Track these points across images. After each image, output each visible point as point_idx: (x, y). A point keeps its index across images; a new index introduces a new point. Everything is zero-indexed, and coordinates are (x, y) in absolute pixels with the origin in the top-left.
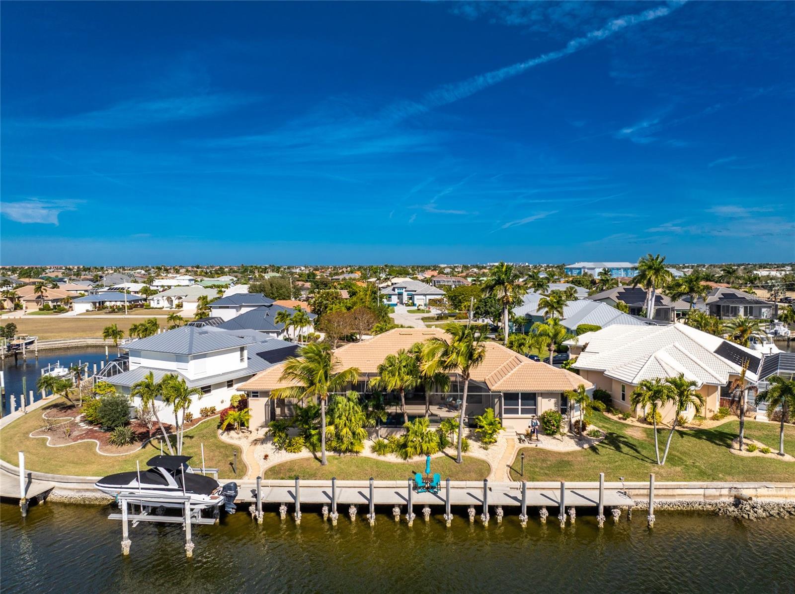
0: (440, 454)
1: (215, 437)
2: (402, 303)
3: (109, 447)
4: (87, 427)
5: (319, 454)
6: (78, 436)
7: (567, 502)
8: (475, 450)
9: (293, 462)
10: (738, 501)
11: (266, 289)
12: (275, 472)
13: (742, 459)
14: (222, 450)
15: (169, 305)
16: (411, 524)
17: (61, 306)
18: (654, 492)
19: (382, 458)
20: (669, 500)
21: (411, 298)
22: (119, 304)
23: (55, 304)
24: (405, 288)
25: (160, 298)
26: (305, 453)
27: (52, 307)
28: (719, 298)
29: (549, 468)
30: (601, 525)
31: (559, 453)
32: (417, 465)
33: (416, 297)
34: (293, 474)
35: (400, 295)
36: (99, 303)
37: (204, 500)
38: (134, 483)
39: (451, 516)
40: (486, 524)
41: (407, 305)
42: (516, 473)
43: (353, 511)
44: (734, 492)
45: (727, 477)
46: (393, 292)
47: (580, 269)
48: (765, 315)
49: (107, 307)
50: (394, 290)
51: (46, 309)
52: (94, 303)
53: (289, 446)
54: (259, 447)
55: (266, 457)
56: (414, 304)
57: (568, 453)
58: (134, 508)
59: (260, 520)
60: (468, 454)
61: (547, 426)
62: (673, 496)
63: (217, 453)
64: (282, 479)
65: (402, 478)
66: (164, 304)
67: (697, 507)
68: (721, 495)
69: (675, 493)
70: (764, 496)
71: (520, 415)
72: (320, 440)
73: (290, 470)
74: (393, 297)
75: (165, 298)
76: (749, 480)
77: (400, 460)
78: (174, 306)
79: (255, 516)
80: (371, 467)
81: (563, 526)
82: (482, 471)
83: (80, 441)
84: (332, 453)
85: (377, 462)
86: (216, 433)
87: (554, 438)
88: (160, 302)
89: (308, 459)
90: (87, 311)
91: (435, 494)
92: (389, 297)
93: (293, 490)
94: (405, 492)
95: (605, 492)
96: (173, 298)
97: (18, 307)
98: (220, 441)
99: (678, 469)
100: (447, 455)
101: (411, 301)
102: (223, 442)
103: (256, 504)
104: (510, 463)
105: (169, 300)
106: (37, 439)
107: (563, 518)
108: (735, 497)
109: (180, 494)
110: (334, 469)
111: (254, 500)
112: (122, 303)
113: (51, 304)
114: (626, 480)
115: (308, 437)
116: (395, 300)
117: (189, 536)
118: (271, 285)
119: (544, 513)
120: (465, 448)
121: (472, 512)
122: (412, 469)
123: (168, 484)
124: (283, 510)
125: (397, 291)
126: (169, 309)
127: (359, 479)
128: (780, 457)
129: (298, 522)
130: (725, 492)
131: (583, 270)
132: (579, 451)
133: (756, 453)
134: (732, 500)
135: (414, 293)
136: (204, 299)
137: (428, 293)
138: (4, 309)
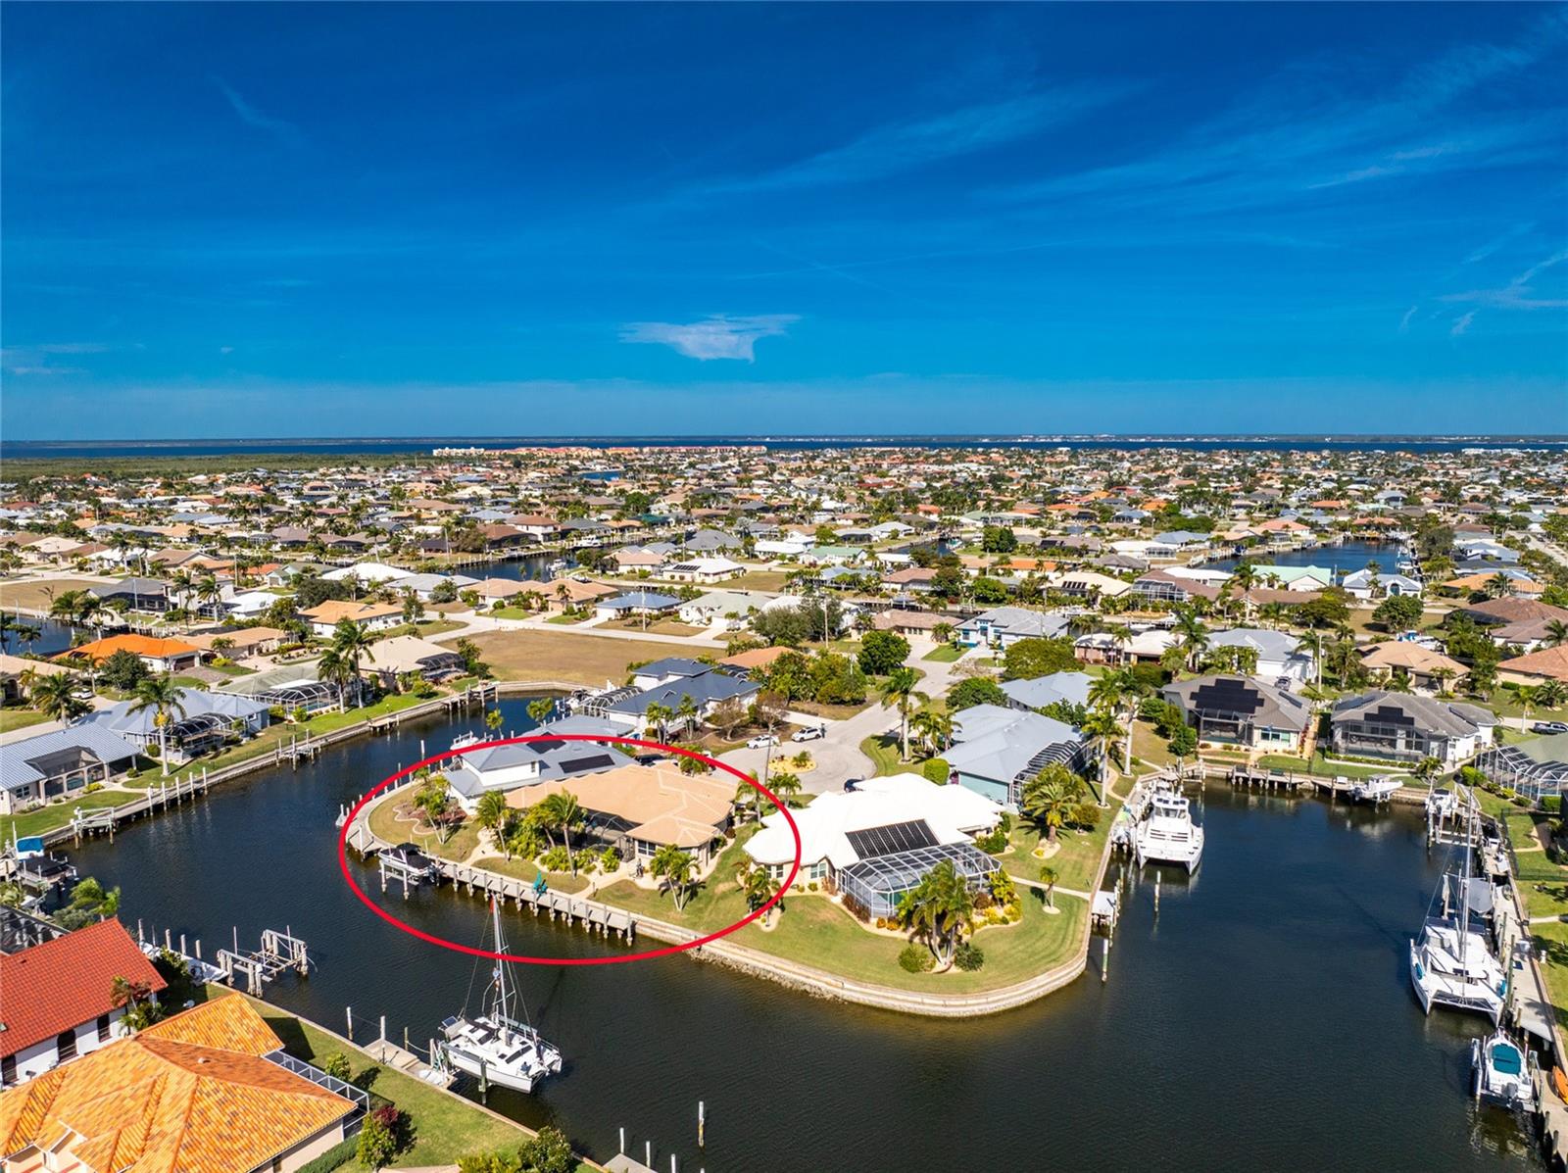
2: (985, 643)
8: (594, 875)
9: (495, 859)
12: (480, 863)
15: (700, 618)
17: (580, 612)
21: (999, 637)
22: (646, 611)
23: (581, 606)
24: (992, 621)
25: (689, 609)
26: (505, 854)
27: (576, 611)
29: (617, 895)
33: (1003, 636)
34: (487, 866)
35: (984, 631)
36: (624, 610)
37: (419, 871)
38: (389, 856)
41: (995, 646)
42: (594, 895)
46: (975, 627)
50: (974, 622)
51: (570, 612)
52: (619, 610)
53: (501, 847)
55: (485, 852)
56: (1001, 647)
58: (388, 869)
59: (458, 890)
60: (588, 876)
64: (480, 868)
66: (694, 615)
73: (489, 863)
74: (971, 633)
75: (694, 609)
78: (705, 620)
79: (454, 886)
82: (579, 888)
87: (655, 878)
89: (504, 859)
90: (609, 620)
92: (967, 633)
93: (480, 876)
96: (703, 610)
97: (544, 608)
101: (998, 642)
104: (602, 887)
105: (699, 610)
110: (509, 868)
112: (650, 611)
113: (576, 607)
116: (975, 637)
117: (406, 888)
120: (592, 871)
123: (404, 860)
125: (979, 625)
126: (696, 625)
127: (513, 876)
132: (653, 890)
135: (1003, 630)
136: (733, 616)
137: (1022, 632)
138: (530, 608)
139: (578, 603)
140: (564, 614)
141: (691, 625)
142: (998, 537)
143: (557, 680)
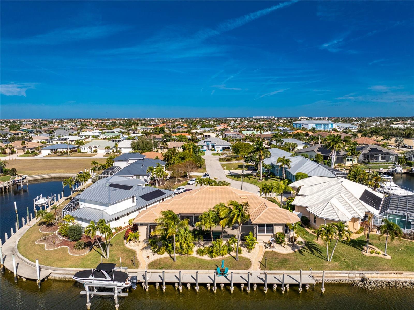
0: (228, 255)
1: (123, 244)
2: (209, 149)
3: (74, 250)
4: (62, 238)
5: (172, 255)
6: (58, 244)
7: (285, 282)
8: (245, 253)
9: (160, 260)
10: (363, 279)
11: (140, 145)
12: (153, 265)
13: (367, 257)
14: (127, 253)
15: (90, 151)
16: (215, 292)
17: (35, 152)
18: (325, 275)
19: (201, 257)
20: (332, 279)
21: (214, 147)
22: (64, 150)
23: (32, 150)
24: (211, 142)
25: (86, 147)
26: (166, 255)
27: (30, 152)
28: (369, 151)
29: (278, 263)
30: (301, 292)
31: (283, 254)
32: (218, 261)
33: (216, 146)
34: (161, 266)
35: (208, 145)
37: (123, 285)
38: (91, 277)
39: (233, 288)
40: (249, 292)
41: (211, 150)
42: (263, 266)
43: (189, 285)
44: (361, 276)
45: (359, 268)
46: (204, 144)
47: (300, 124)
48: (392, 159)
49: (58, 152)
50: (205, 142)
51: (28, 153)
52: (52, 150)
53: (158, 251)
54: (145, 251)
55: (148, 257)
56: (215, 150)
57: (287, 255)
58: (92, 289)
59: (147, 290)
60: (241, 255)
61: (278, 240)
62: (334, 277)
63: (125, 255)
64: (156, 269)
65: (211, 268)
66: (88, 150)
67: (345, 282)
68: (356, 277)
69: (335, 276)
70: (375, 277)
71: (266, 234)
72: (173, 248)
73: (160, 264)
74: (204, 146)
75: (88, 147)
76: (369, 269)
77: (210, 259)
78: (93, 151)
79: (145, 288)
80: (197, 263)
81: (283, 292)
82: (247, 264)
83: (60, 247)
84: (178, 255)
85: (199, 260)
86: (123, 242)
87: (281, 246)
88: (86, 149)
89: (167, 258)
90: (49, 154)
91: (226, 277)
92: (202, 146)
93: (161, 275)
94: (212, 276)
95: (302, 276)
96: (92, 147)
97: (13, 152)
98: (126, 247)
99: (337, 263)
100: (231, 256)
101: (213, 148)
102: (127, 248)
103: (145, 282)
104: (260, 260)
105: (90, 148)
106: (40, 245)
107: (283, 289)
108: (362, 278)
109: (112, 282)
110: (179, 264)
111: (144, 280)
112: (66, 150)
113: (30, 151)
114: (313, 270)
115: (167, 247)
116: (205, 148)
117: (117, 302)
118: (143, 142)
119: (275, 287)
120: (240, 252)
121: (243, 286)
122: (215, 263)
123: (106, 278)
124: (157, 285)
125: (206, 143)
126: (90, 153)
127: (191, 269)
128: (385, 257)
129: (164, 290)
130: (358, 275)
131: (302, 125)
132: (293, 253)
133: (374, 254)
134: (361, 279)
135: (215, 144)
136: (108, 148)
137: (222, 144)
138: (6, 153)
139: (31, 149)
140: (25, 154)
141: (88, 153)
142: (159, 130)
143: (52, 173)
